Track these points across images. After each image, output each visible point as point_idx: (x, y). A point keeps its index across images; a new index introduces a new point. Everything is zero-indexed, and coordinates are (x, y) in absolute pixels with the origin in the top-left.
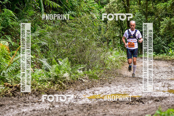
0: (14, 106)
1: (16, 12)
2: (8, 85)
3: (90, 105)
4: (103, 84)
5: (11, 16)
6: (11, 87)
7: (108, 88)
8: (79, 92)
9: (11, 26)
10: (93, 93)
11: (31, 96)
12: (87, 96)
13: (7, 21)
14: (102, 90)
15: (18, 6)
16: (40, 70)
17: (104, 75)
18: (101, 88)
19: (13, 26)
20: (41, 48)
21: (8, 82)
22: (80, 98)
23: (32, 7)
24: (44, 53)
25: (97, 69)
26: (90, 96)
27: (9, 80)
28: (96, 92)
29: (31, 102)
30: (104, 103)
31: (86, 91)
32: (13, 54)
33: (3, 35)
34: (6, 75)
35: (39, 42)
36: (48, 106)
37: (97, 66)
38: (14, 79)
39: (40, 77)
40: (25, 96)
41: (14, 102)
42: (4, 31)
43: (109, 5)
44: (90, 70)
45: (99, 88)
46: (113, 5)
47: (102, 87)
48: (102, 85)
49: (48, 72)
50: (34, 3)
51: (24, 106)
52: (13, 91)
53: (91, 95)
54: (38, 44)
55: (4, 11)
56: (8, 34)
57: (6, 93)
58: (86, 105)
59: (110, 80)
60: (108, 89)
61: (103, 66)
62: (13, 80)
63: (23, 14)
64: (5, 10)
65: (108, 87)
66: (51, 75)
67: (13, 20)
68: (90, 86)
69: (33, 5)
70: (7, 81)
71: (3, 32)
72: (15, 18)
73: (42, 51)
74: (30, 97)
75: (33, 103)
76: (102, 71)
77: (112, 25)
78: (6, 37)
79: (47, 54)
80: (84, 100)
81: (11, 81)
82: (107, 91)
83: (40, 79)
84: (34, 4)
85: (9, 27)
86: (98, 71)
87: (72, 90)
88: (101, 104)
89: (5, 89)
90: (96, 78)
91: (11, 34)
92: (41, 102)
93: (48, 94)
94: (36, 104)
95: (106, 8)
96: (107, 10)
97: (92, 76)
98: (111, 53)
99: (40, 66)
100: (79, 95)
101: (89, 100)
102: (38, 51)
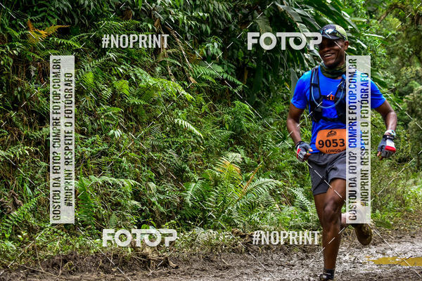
0: (248, 271)
1: (256, 106)
2: (238, 233)
3: (379, 278)
4: (401, 238)
5: (246, 114)
6: (243, 237)
7: (408, 246)
8: (358, 250)
9: (246, 130)
10: (384, 254)
11: (277, 253)
12: (373, 258)
13: (239, 121)
14: (398, 248)
15: (259, 96)
16: (292, 208)
17: (401, 221)
18: (396, 244)
19: (248, 129)
20: (293, 168)
21: (239, 228)
22: (361, 261)
23: (283, 98)
24: (298, 178)
25: (390, 210)
26: (378, 259)
27: (239, 223)
28: (389, 252)
29: (277, 265)
30: (404, 275)
31: (371, 250)
32: (247, 179)
33: (232, 145)
34: (235, 215)
35: (291, 159)
36: (307, 274)
37: (391, 205)
38: (248, 222)
39: (291, 220)
40: (267, 254)
41: (248, 264)
42: (234, 139)
43: (413, 96)
44: (377, 211)
45: (394, 246)
46: (419, 97)
47: (399, 242)
48: (399, 239)
49: (304, 212)
50: (285, 91)
51: (266, 271)
52: (246, 244)
53: (380, 256)
54: (289, 162)
55: (234, 105)
56: (239, 143)
57: (234, 246)
58: (373, 276)
59: (413, 232)
60: (410, 248)
61: (401, 206)
62: (246, 223)
63: (266, 110)
64: (237, 103)
65: (409, 244)
66: (310, 218)
67: (250, 120)
68: (378, 241)
69: (285, 96)
70: (236, 225)
71: (232, 140)
72: (252, 117)
73: (295, 175)
74: (275, 256)
75: (281, 268)
76: (399, 213)
77: (416, 131)
78: (236, 148)
79: (304, 180)
80: (367, 266)
81: (242, 226)
82: (407, 250)
83: (292, 223)
84: (285, 93)
85: (242, 131)
86: (391, 215)
87: (346, 246)
88: (400, 277)
89: (233, 238)
90: (388, 226)
91: (244, 144)
92: (293, 266)
93: (304, 251)
94: (285, 269)
95: (407, 102)
96: (410, 104)
97: (381, 223)
98: (415, 183)
99: (291, 200)
100: (359, 256)
101: (376, 267)
102: (289, 173)
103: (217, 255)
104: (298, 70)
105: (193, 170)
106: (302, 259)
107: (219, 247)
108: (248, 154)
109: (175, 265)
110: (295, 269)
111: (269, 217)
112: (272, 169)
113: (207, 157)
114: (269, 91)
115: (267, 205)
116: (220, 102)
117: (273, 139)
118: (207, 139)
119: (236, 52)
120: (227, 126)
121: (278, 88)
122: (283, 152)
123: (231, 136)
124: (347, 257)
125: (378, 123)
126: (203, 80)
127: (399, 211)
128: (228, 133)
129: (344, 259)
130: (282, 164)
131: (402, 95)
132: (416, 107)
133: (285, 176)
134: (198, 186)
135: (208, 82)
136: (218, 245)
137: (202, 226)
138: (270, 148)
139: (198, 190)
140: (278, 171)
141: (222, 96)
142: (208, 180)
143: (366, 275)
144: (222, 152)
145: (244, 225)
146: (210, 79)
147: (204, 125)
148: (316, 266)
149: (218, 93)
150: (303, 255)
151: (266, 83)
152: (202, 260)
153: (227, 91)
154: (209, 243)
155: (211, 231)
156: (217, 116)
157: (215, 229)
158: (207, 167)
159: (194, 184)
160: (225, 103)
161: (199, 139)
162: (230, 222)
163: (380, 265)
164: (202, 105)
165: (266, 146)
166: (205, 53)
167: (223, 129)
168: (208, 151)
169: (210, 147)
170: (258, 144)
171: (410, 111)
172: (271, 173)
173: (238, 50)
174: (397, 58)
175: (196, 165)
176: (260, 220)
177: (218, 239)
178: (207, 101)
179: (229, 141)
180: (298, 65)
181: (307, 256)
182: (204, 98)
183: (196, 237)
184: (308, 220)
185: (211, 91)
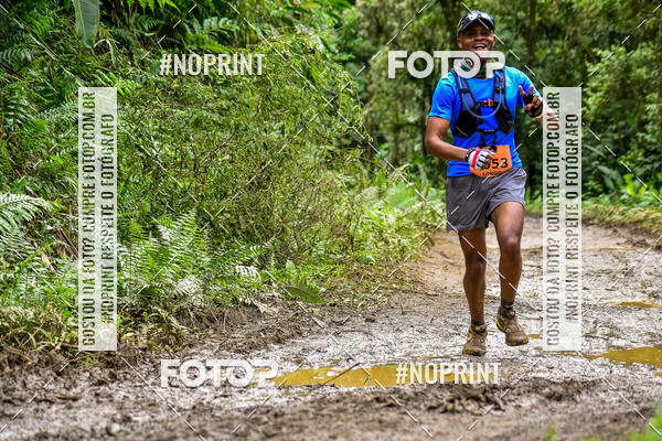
3: (276, 416)
4: (342, 323)
7: (360, 341)
8: (240, 356)
10: (299, 362)
11: (37, 372)
14: (334, 346)
17: (345, 284)
18: (330, 339)
25: (320, 260)
26: (286, 374)
28: (312, 357)
29: (35, 399)
30: (335, 407)
31: (269, 354)
36: (105, 416)
37: (320, 249)
40: (12, 375)
44: (289, 264)
45: (324, 342)
47: (337, 334)
48: (338, 327)
53: (291, 367)
54: (73, 154)
58: (261, 413)
59: (371, 308)
60: (362, 345)
61: (345, 249)
65: (360, 336)
66: (124, 285)
68: (287, 332)
74: (33, 379)
75: (44, 405)
76: (341, 267)
80: (255, 392)
82: (354, 352)
86: (321, 270)
87: (212, 347)
88: (325, 412)
90: (313, 296)
92: (76, 400)
93: (109, 365)
94: (54, 408)
97: (295, 290)
101: (276, 392)
102: (74, 182)
106: (101, 383)
110: (79, 408)
111: (23, 287)
112: (32, 172)
117: (29, 98)
122: (58, 130)
127: (341, 262)
130: (56, 160)
132: (386, 19)
133: (65, 188)
138: (25, 122)
140: (48, 176)
148: (132, 397)
150: (105, 374)
163: (286, 388)
165: (15, 117)
171: (373, 28)
172: (29, 182)
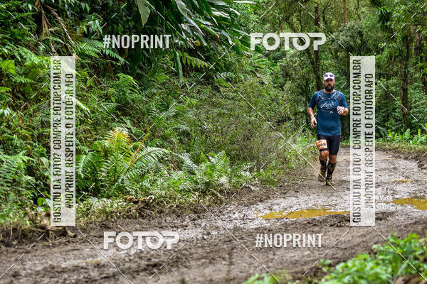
1: (138, 77)
2: (131, 199)
4: (285, 193)
6: (136, 203)
7: (292, 200)
8: (246, 208)
9: (130, 101)
10: (271, 210)
11: (170, 216)
12: (261, 214)
14: (284, 203)
15: (141, 68)
16: (180, 172)
17: (285, 178)
19: (133, 100)
20: (178, 135)
21: (131, 195)
22: (250, 218)
24: (184, 144)
25: (274, 168)
27: (130, 190)
28: (275, 207)
32: (135, 148)
33: (118, 116)
34: (127, 183)
35: (176, 126)
37: (274, 163)
38: (140, 189)
40: (160, 217)
42: (119, 111)
44: (261, 170)
45: (280, 201)
47: (284, 198)
49: (192, 176)
50: (166, 61)
52: (140, 209)
54: (174, 129)
55: (119, 78)
56: (125, 114)
58: (262, 230)
59: (296, 187)
62: (138, 189)
63: (149, 81)
64: (121, 75)
65: (294, 198)
66: (198, 181)
69: (165, 66)
70: (128, 193)
71: (117, 111)
72: (135, 88)
73: (181, 141)
78: (122, 120)
80: (257, 222)
81: (134, 193)
83: (181, 188)
85: (127, 103)
86: (275, 172)
87: (235, 205)
89: (127, 205)
90: (272, 183)
91: (130, 115)
92: (186, 226)
93: (195, 212)
94: (179, 230)
95: (281, 65)
96: (284, 68)
97: (265, 181)
98: (294, 141)
99: (179, 165)
100: (247, 213)
101: (265, 221)
102: (175, 140)
103: (113, 222)
104: (177, 41)
105: (82, 142)
106: (194, 220)
107: (114, 214)
108: (134, 124)
109: (73, 234)
110: (188, 230)
112: (159, 137)
113: (96, 130)
114: (150, 62)
115: (157, 171)
116: (104, 76)
117: (156, 108)
118: (93, 112)
119: (116, 27)
120: (113, 99)
121: (158, 59)
122: (167, 120)
123: (117, 108)
124: (236, 215)
125: (256, 86)
126: (86, 55)
128: (114, 105)
129: (234, 217)
130: (168, 132)
131: (276, 60)
133: (171, 143)
134: (89, 157)
135: (91, 57)
136: (112, 212)
137: (95, 195)
138: (155, 117)
139: (89, 161)
140: (164, 138)
141: (105, 70)
142: (98, 152)
143: (256, 229)
144: (109, 124)
145: (136, 191)
146: (93, 55)
147: (90, 99)
148: (208, 225)
149: (102, 67)
150: (195, 216)
151: (147, 55)
152: (99, 227)
153: (110, 64)
154: (104, 211)
155: (105, 200)
156: (102, 90)
157: (108, 197)
158: (95, 139)
159: (85, 156)
160: (109, 76)
161: (86, 113)
162: (122, 190)
163: (268, 220)
164: (87, 80)
165: (151, 115)
166: (85, 30)
167: (109, 102)
168: (96, 124)
169: (98, 119)
170: (143, 114)
172: (158, 141)
173: (118, 25)
174: (268, 25)
175: (86, 138)
176: (151, 185)
177: (112, 206)
178: (91, 76)
179: (115, 113)
180: (176, 36)
181: (199, 217)
182: (88, 73)
183: (91, 206)
184: (196, 183)
185: (94, 66)
